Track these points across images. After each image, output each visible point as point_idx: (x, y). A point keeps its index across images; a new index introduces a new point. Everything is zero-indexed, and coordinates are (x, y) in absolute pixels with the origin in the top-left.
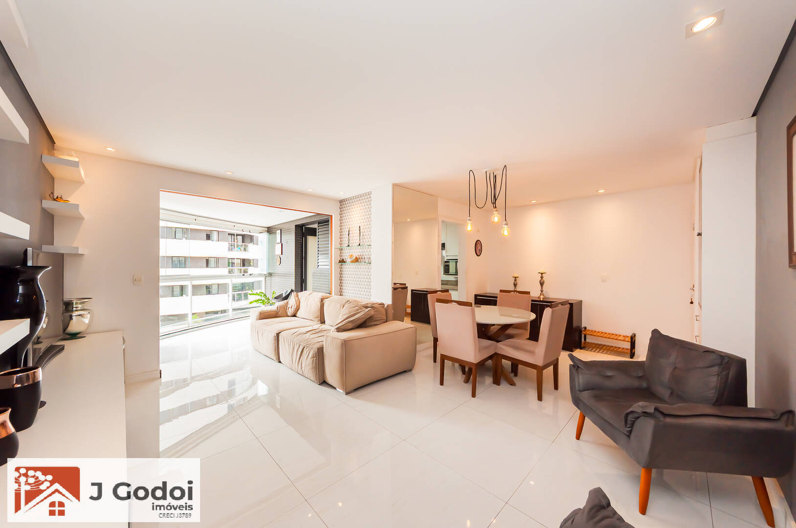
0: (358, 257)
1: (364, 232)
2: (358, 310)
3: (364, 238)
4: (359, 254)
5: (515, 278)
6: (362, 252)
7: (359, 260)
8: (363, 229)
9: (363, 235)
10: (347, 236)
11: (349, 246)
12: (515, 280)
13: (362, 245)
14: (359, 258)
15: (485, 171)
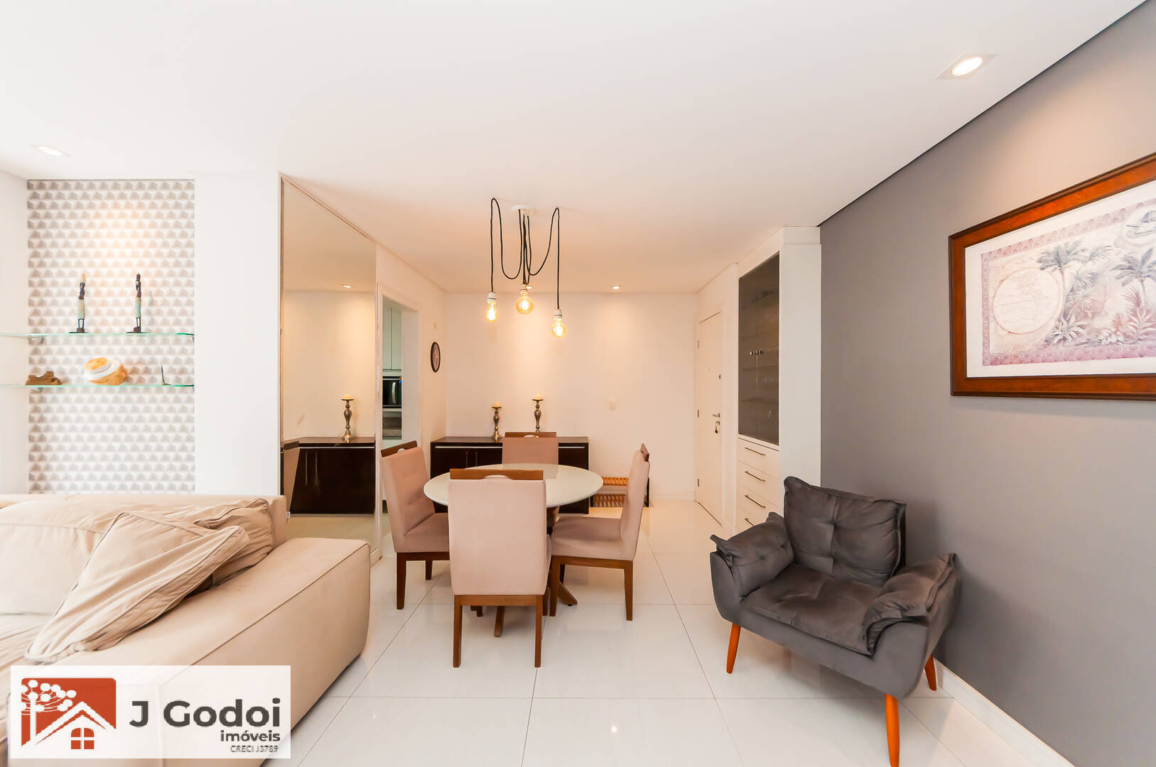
0: (128, 368)
1: (159, 293)
2: (178, 540)
3: (159, 313)
4: (135, 358)
5: (496, 408)
6: (147, 352)
7: (135, 377)
8: (153, 284)
9: (152, 303)
10: (75, 299)
11: (81, 330)
12: (496, 413)
13: (149, 331)
14: (135, 371)
15: (516, 208)
